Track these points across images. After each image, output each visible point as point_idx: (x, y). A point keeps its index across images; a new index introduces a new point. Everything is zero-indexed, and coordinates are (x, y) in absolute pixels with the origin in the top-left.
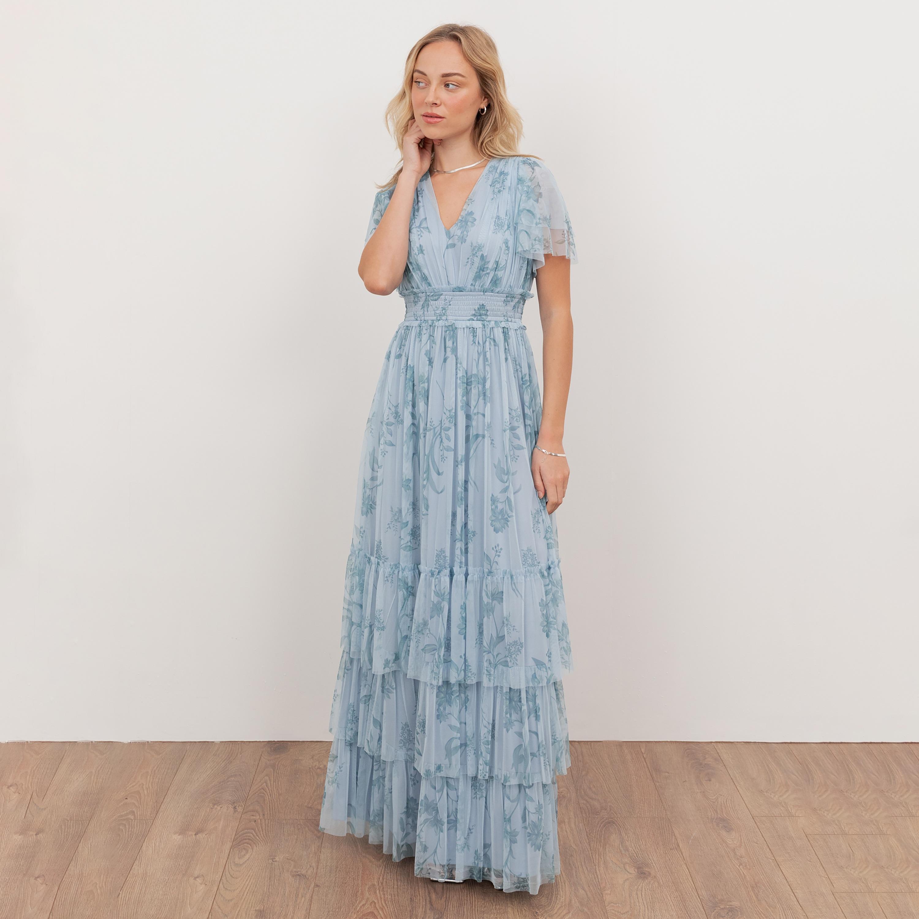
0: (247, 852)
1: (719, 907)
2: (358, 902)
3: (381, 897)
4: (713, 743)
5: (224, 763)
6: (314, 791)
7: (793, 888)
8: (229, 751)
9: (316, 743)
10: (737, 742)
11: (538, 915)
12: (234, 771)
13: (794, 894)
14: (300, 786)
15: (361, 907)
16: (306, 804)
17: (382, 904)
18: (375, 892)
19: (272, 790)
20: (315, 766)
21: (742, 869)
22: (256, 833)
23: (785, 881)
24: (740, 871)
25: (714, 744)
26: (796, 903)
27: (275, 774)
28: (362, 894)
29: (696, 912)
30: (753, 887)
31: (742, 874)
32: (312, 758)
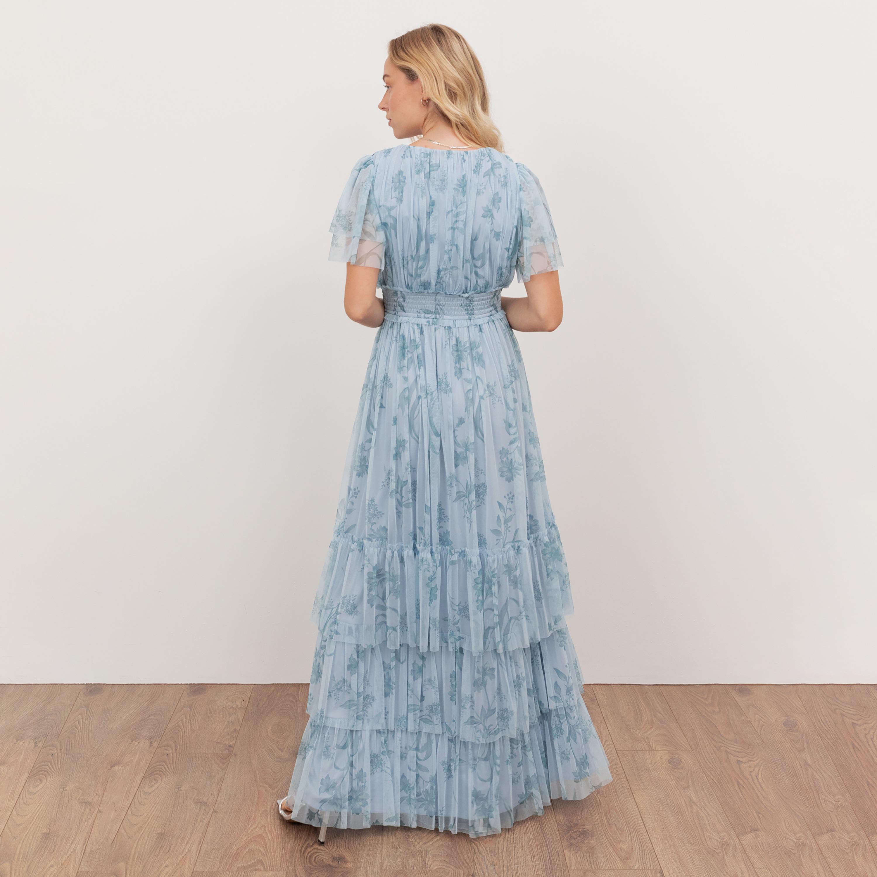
0: (157, 782)
1: (573, 830)
2: (250, 826)
3: (271, 822)
4: (591, 686)
5: (147, 703)
6: (225, 728)
7: (641, 814)
8: (153, 693)
9: (232, 686)
10: (614, 684)
11: (409, 838)
12: (154, 711)
13: (642, 819)
14: (212, 724)
15: (252, 830)
16: (215, 740)
17: (271, 828)
18: (267, 817)
19: (187, 727)
20: (229, 706)
21: (599, 797)
22: (167, 766)
23: (636, 807)
24: (598, 799)
25: (593, 686)
26: (642, 826)
27: (191, 713)
28: (254, 819)
29: (551, 835)
30: (606, 813)
31: (599, 802)
32: (227, 699)
